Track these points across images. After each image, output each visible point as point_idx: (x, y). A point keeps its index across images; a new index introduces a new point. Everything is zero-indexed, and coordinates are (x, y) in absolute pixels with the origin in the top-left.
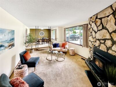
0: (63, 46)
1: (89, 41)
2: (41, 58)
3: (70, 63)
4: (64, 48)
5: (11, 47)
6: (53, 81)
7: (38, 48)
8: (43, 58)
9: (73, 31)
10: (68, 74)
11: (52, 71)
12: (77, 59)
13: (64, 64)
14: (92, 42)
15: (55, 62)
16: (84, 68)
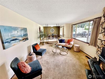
0: (69, 42)
1: (99, 39)
2: (49, 50)
3: (71, 58)
4: (69, 44)
5: (25, 40)
6: (52, 69)
7: (49, 42)
8: (50, 50)
9: (84, 28)
10: (66, 68)
11: (54, 61)
12: (81, 56)
13: (66, 58)
14: (102, 41)
15: (58, 54)
16: (86, 66)
